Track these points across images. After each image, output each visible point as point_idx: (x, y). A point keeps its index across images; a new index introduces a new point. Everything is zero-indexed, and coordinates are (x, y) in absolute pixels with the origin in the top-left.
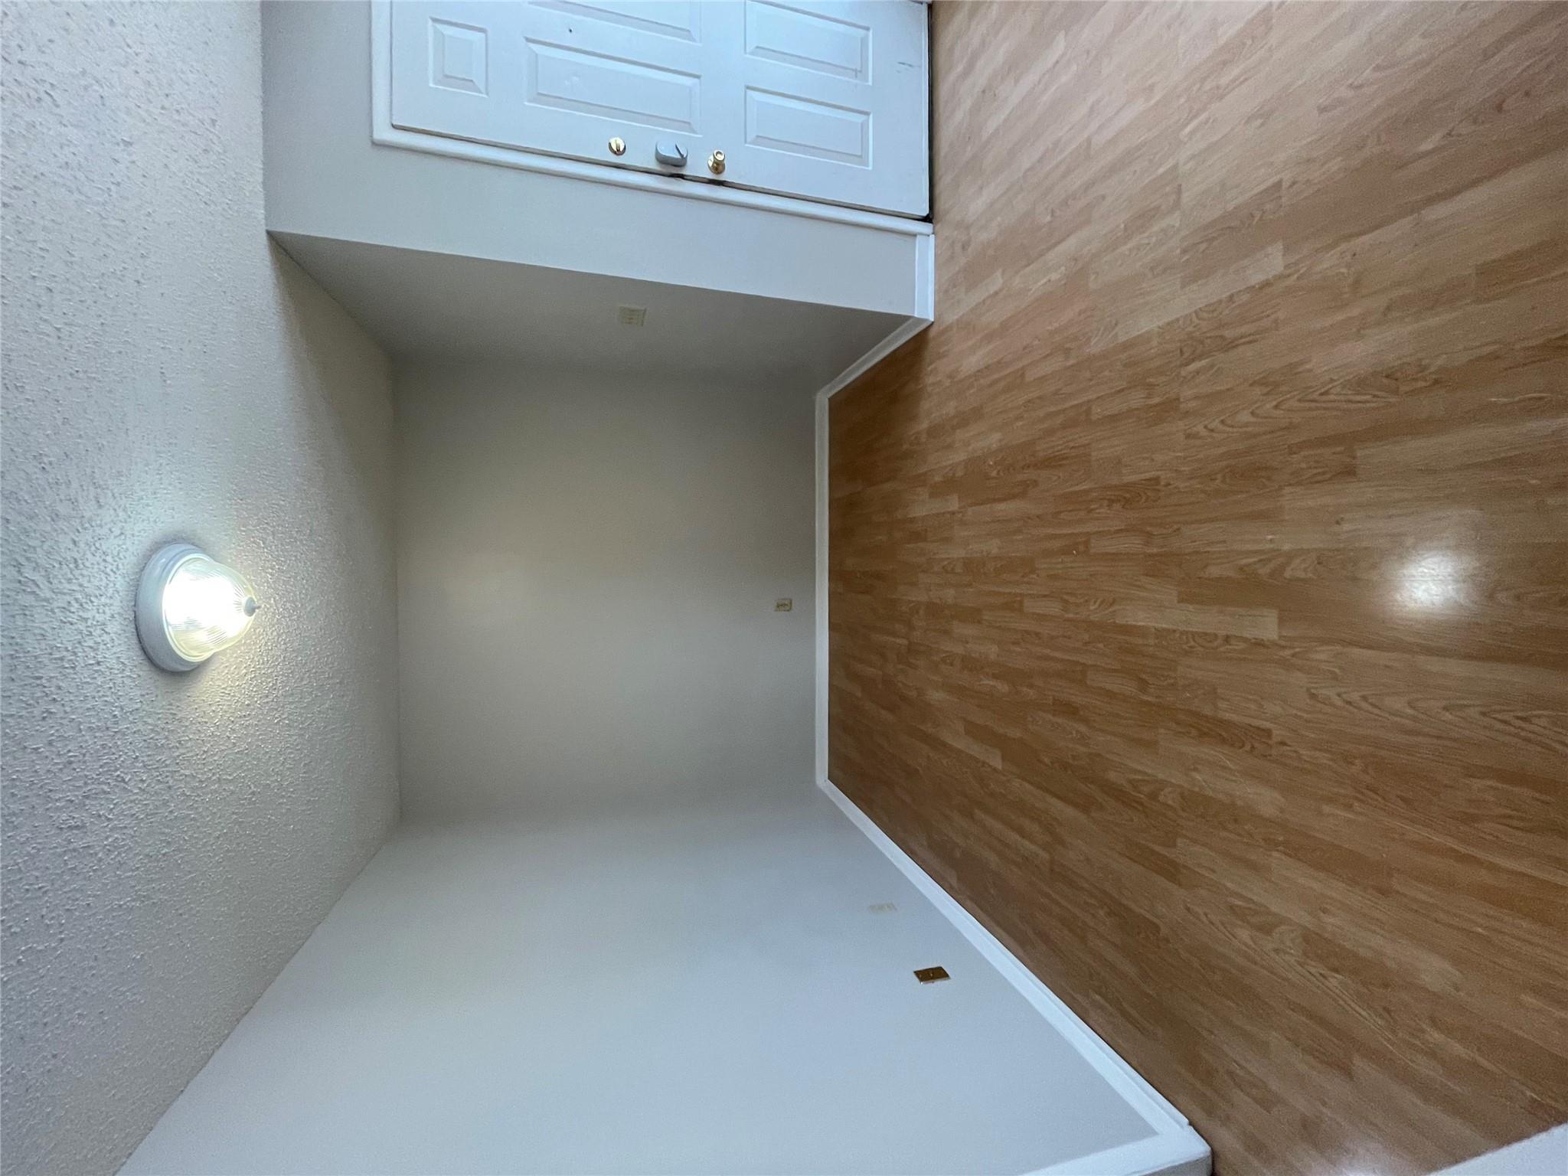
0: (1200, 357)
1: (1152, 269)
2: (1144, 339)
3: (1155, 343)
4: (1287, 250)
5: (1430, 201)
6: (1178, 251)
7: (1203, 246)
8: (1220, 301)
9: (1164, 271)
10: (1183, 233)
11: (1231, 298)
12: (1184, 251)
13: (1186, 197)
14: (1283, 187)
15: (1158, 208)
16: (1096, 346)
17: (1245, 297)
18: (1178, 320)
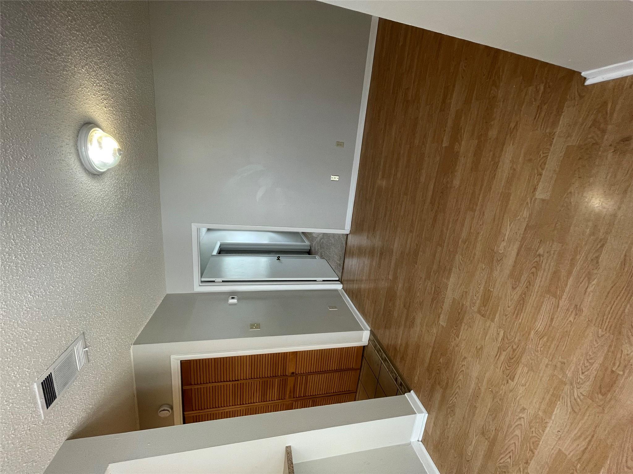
0: (434, 292)
1: (466, 292)
2: (448, 278)
3: (445, 281)
4: (443, 326)
5: (432, 352)
6: (464, 303)
7: (459, 311)
8: (443, 305)
9: (463, 296)
10: (468, 308)
11: (442, 308)
12: (463, 305)
13: (479, 316)
14: (456, 337)
15: (485, 306)
16: (458, 257)
17: (440, 311)
18: (446, 291)
